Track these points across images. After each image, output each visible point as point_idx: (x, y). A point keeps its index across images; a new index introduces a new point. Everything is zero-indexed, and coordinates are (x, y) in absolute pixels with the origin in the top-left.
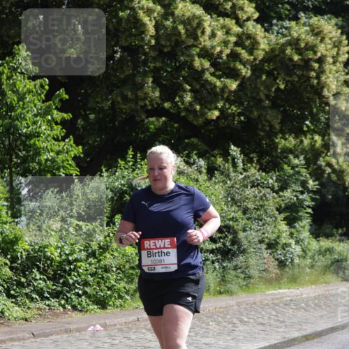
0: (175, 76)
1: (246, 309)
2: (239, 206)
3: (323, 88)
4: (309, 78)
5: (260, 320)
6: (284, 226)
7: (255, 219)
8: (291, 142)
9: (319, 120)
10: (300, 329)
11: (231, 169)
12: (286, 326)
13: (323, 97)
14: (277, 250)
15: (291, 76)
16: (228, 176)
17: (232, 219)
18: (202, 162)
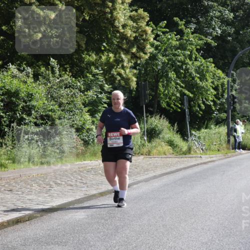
0: (11, 7)
1: (60, 175)
2: (56, 101)
3: (115, 20)
4: (105, 13)
5: (70, 182)
6: (88, 116)
7: (68, 111)
8: (93, 57)
9: (112, 43)
10: (97, 189)
11: (51, 75)
12: (87, 187)
13: (115, 27)
14: (83, 133)
15: (93, 11)
16: (48, 80)
17: (51, 110)
18: (30, 70)
